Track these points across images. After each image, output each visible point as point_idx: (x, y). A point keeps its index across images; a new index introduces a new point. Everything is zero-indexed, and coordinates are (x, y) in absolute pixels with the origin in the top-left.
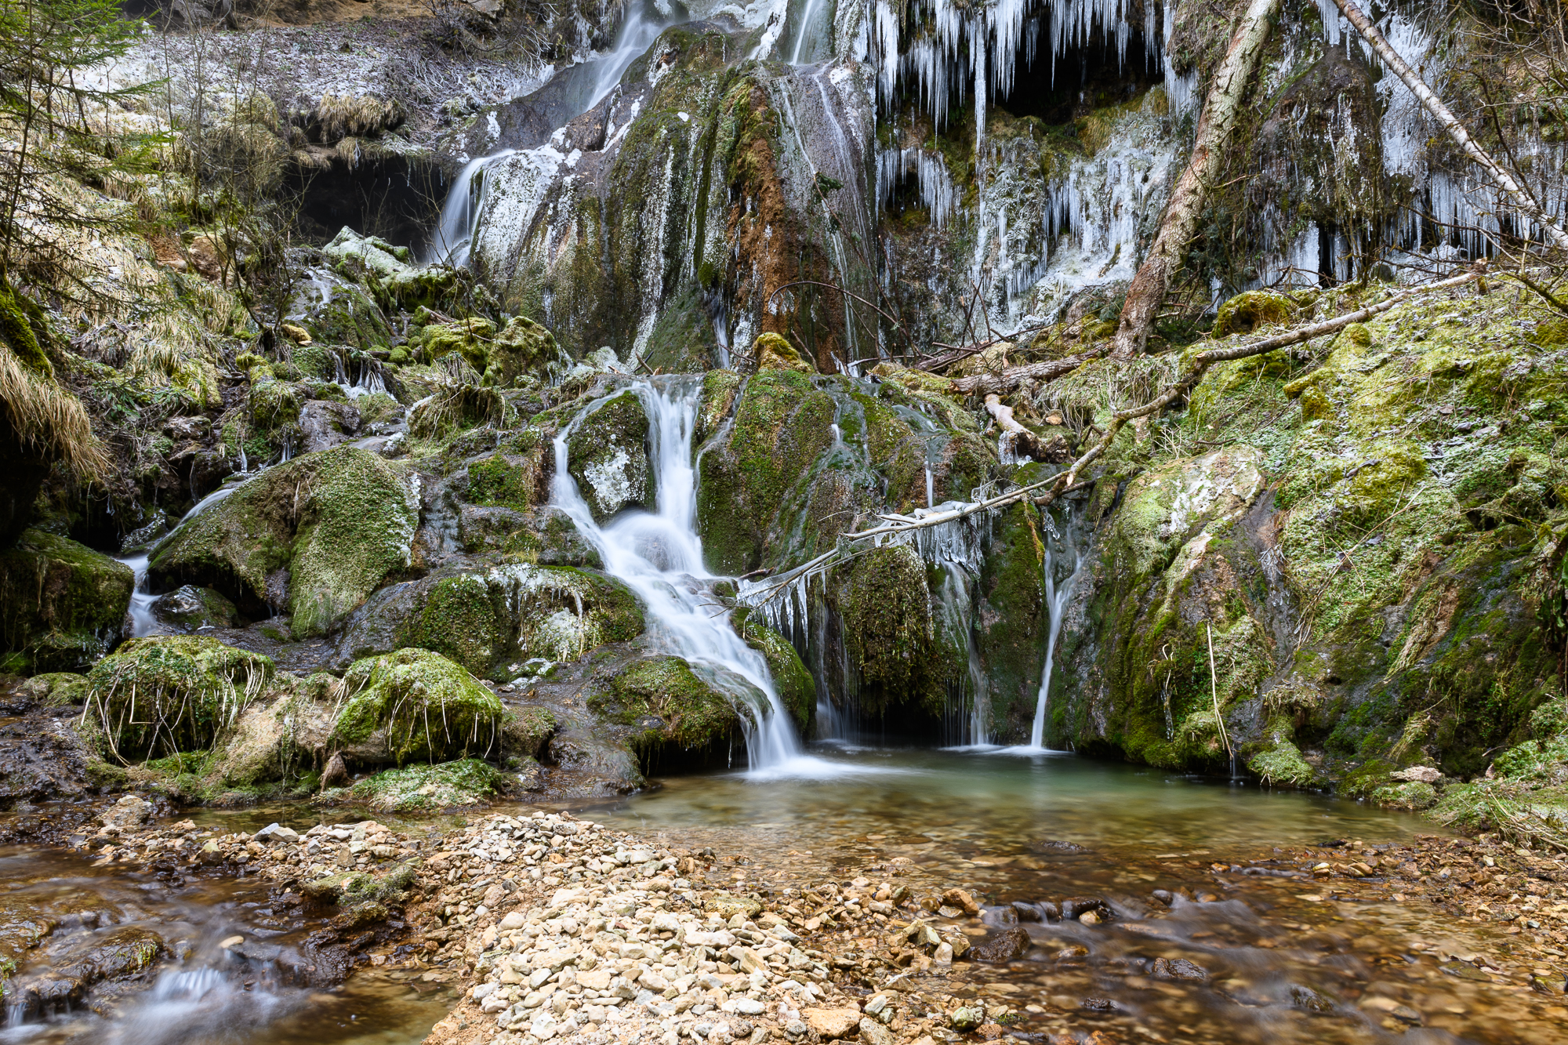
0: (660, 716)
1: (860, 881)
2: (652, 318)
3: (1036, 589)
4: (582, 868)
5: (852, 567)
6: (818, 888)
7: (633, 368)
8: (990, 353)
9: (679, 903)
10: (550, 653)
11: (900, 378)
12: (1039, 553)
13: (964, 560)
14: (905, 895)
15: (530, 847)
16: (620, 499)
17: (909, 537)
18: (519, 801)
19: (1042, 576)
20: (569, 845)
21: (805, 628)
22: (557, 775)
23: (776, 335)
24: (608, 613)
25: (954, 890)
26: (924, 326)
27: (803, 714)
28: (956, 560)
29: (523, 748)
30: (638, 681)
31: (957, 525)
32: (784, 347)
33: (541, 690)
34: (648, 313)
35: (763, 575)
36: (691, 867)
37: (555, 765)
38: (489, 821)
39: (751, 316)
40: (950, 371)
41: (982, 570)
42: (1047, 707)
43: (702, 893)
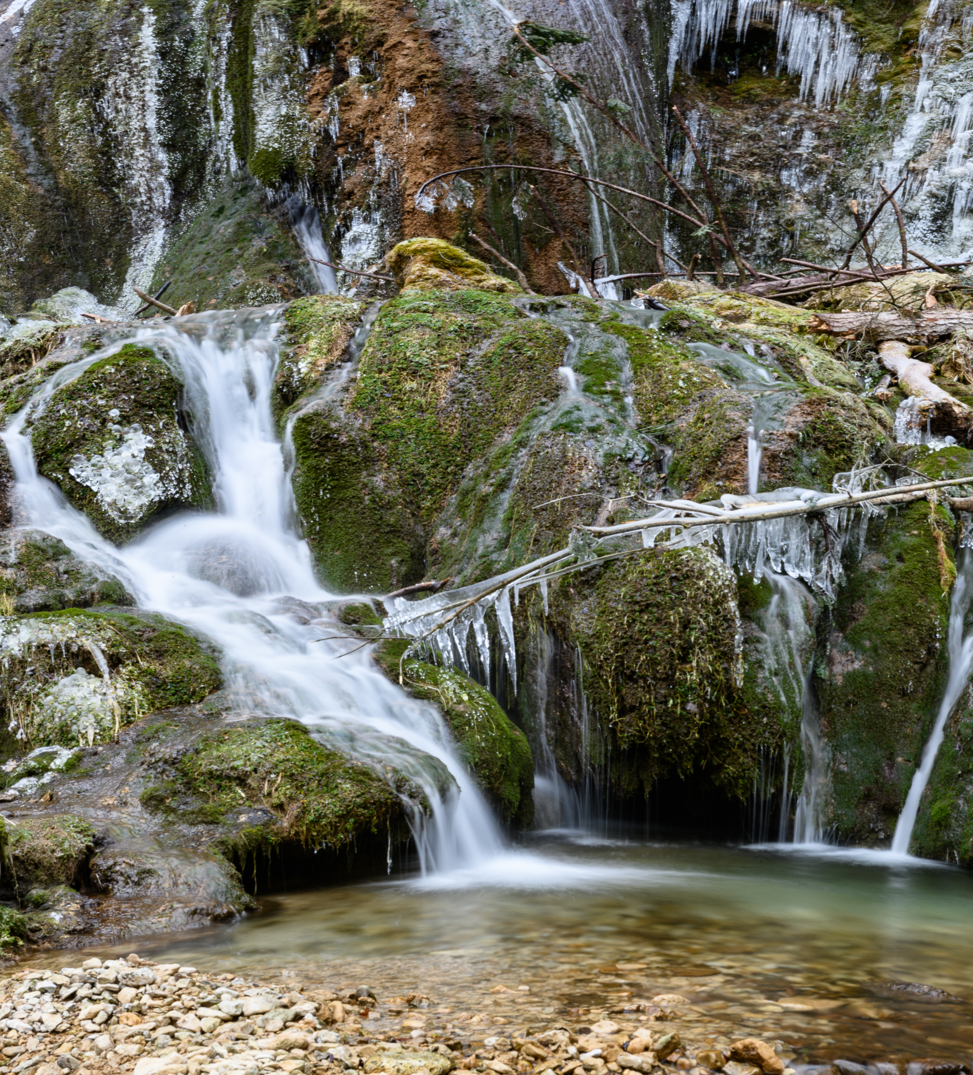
0: (266, 806)
1: (604, 1027)
2: (158, 236)
3: (932, 628)
4: (171, 1029)
5: (599, 576)
6: (540, 1036)
7: (132, 309)
8: (902, 285)
9: (325, 1063)
10: (65, 736)
11: (707, 303)
12: (946, 577)
13: (808, 575)
14: (673, 1046)
15: (87, 1008)
16: (145, 500)
17: (708, 534)
18: (59, 949)
19: (946, 610)
20: (146, 1000)
21: (512, 666)
22: (110, 906)
23: (434, 242)
24: (155, 666)
25: (748, 1041)
26: (765, 233)
27: (511, 792)
28: (794, 573)
29: (51, 876)
30: (221, 760)
31: (800, 523)
32: (454, 258)
33: (61, 791)
34: (147, 229)
35: (432, 590)
36: (339, 1014)
37: (105, 892)
38: (20, 980)
39: (377, 216)
40: (815, 300)
41: (840, 592)
42: (923, 798)
43: (359, 1048)
